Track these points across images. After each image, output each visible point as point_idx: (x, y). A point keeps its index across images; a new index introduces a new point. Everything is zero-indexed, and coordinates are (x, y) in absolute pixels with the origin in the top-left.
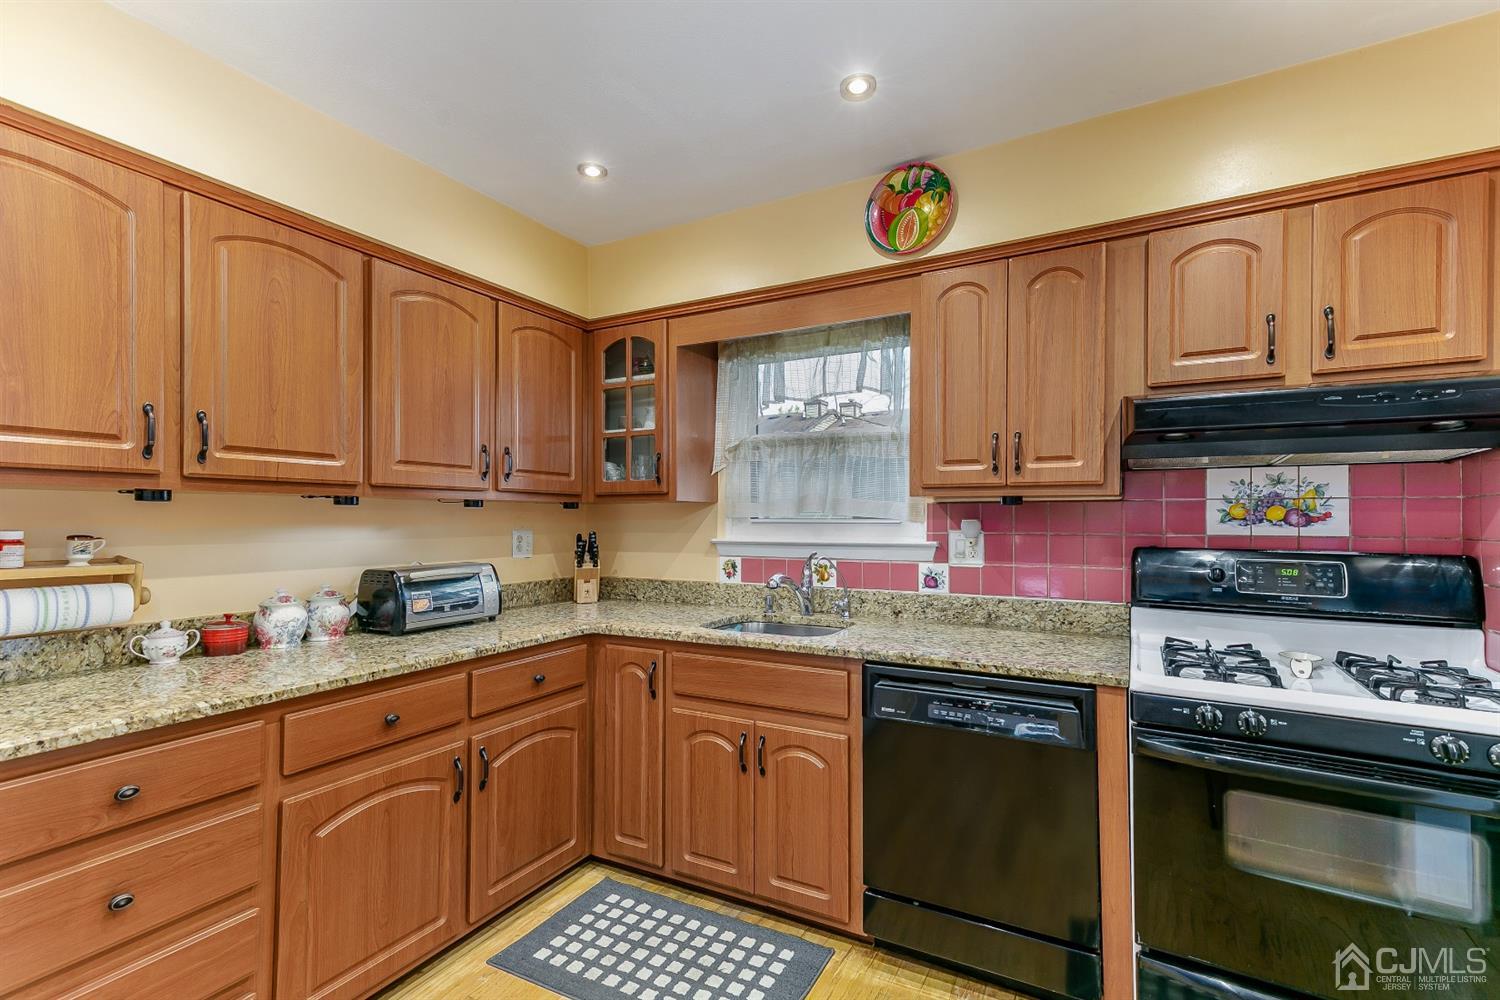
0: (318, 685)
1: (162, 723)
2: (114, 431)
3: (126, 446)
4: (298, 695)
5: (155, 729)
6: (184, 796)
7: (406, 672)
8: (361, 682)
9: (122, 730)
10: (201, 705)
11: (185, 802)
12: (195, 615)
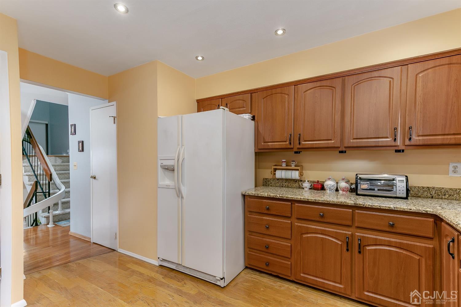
0: (301, 198)
1: (272, 197)
2: (286, 140)
3: (287, 143)
4: (296, 199)
5: (271, 198)
6: (277, 213)
7: (326, 202)
8: (312, 201)
9: (267, 196)
10: (278, 195)
11: (277, 214)
12: (320, 180)
